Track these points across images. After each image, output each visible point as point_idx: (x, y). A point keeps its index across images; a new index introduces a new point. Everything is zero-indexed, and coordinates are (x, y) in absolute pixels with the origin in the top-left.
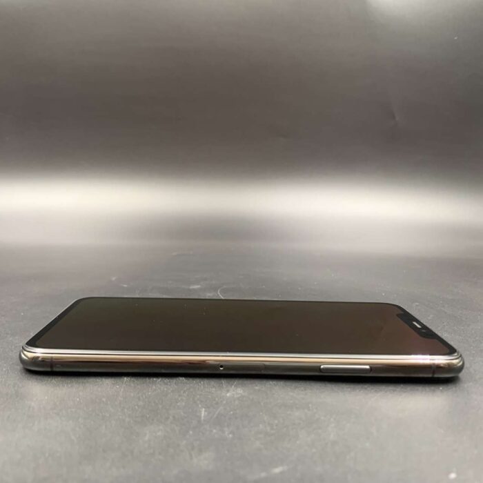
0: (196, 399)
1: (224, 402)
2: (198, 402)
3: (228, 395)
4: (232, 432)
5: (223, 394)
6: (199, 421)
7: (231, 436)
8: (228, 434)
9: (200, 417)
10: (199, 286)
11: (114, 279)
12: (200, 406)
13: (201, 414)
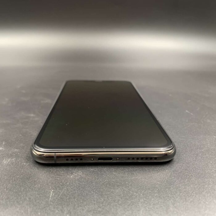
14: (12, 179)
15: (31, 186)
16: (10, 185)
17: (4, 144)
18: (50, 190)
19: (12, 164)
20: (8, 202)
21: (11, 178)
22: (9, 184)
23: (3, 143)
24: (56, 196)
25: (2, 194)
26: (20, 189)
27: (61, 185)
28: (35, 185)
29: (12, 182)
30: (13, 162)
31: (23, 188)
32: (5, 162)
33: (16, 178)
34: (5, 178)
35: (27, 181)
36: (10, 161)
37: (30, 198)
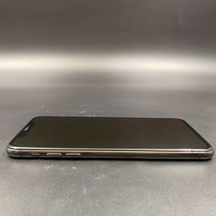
0: (81, 181)
1: (96, 183)
2: (83, 183)
3: (98, 178)
4: (99, 203)
5: (95, 178)
6: (83, 196)
7: (99, 205)
8: (97, 204)
9: (83, 193)
10: (84, 112)
11: (43, 107)
12: (83, 186)
13: (84, 192)
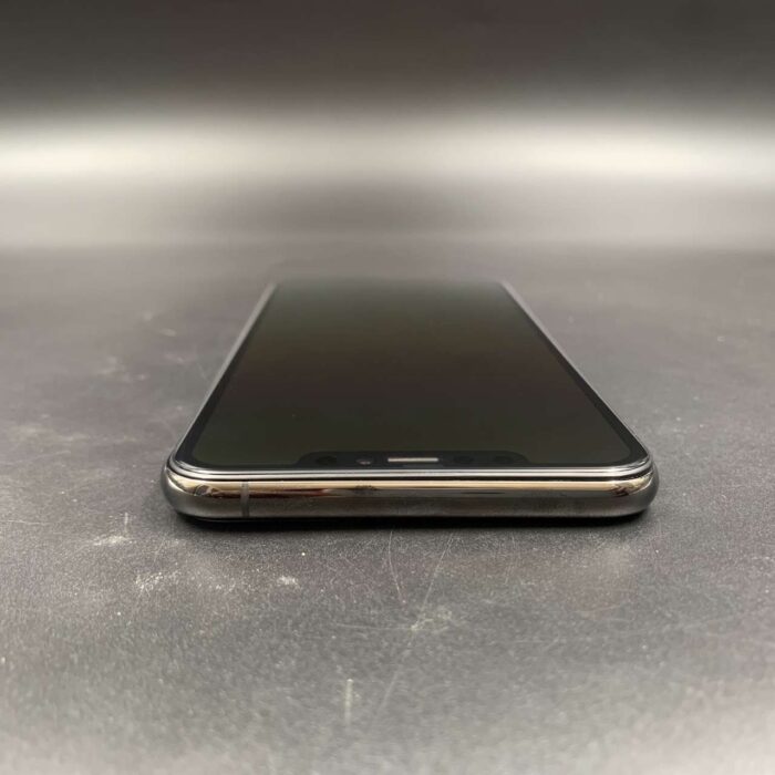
14: (180, 643)
15: (259, 666)
16: (175, 661)
17: (126, 520)
18: (341, 677)
19: (170, 592)
20: (182, 730)
21: (176, 638)
22: (171, 657)
23: (122, 520)
24: (369, 701)
25: (150, 696)
26: (218, 678)
27: (381, 660)
28: (275, 660)
29: (183, 650)
30: (175, 586)
31: (231, 674)
32: (142, 585)
33: (197, 638)
34: (154, 641)
35: (241, 648)
36: (160, 580)
37: (264, 713)
